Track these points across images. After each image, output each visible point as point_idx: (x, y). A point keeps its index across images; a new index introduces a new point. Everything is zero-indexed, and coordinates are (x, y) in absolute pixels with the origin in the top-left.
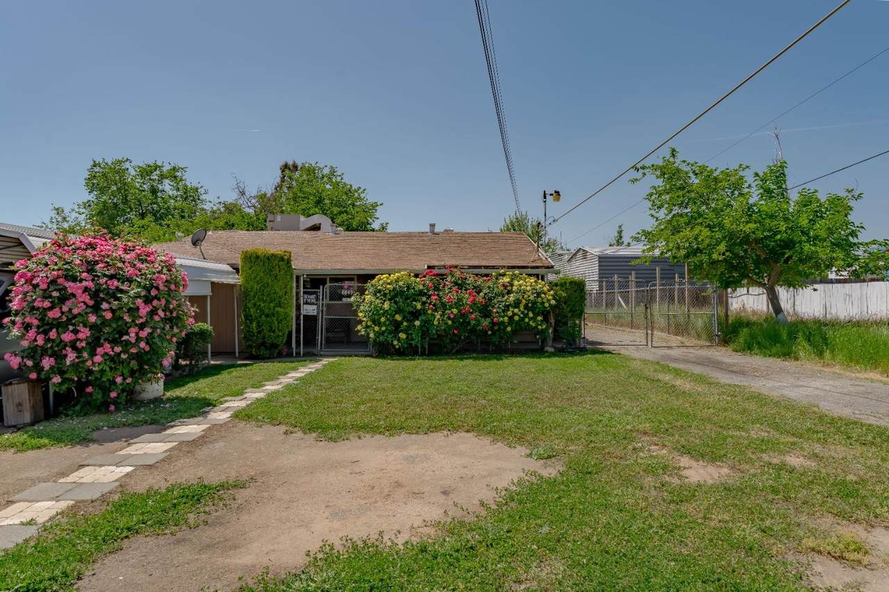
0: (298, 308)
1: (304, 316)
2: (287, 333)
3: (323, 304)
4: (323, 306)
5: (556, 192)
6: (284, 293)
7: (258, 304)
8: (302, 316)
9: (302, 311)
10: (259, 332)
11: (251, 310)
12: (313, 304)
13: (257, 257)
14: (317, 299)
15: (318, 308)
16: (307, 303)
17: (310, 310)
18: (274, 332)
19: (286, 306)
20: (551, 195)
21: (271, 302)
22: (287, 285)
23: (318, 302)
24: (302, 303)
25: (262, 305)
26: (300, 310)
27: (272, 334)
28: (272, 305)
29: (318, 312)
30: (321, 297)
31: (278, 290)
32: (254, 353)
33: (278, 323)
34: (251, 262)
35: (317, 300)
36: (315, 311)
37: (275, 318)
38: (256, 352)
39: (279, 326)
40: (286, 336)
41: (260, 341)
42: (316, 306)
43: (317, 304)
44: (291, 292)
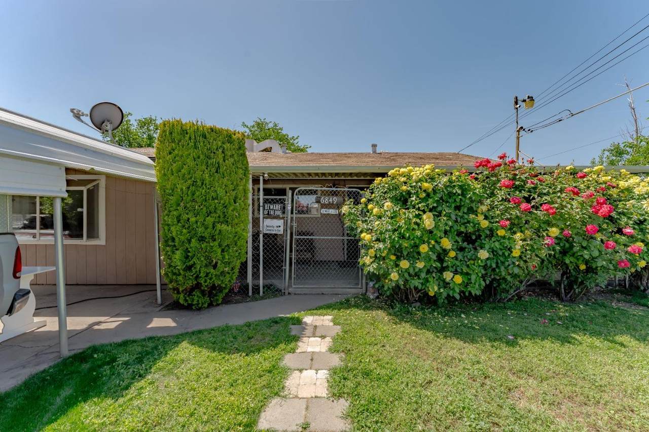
0: (256, 222)
1: (265, 235)
2: (238, 265)
3: (292, 218)
4: (292, 221)
5: (529, 97)
6: (232, 198)
7: (185, 217)
8: (261, 236)
9: (261, 229)
10: (189, 268)
11: (173, 228)
12: (277, 217)
13: (184, 132)
14: (284, 210)
15: (286, 224)
16: (268, 216)
17: (273, 226)
18: (215, 267)
19: (236, 221)
20: (524, 101)
21: (209, 214)
22: (237, 185)
23: (285, 216)
24: (261, 216)
25: (193, 219)
26: (259, 226)
27: (212, 271)
28: (210, 220)
29: (285, 230)
30: (290, 208)
31: (221, 192)
32: (181, 301)
33: (223, 251)
34: (173, 141)
35: (284, 213)
36: (282, 229)
37: (216, 243)
38: (186, 300)
39: (224, 258)
40: (237, 270)
41: (190, 283)
42: (282, 221)
43: (283, 218)
44: (246, 198)
